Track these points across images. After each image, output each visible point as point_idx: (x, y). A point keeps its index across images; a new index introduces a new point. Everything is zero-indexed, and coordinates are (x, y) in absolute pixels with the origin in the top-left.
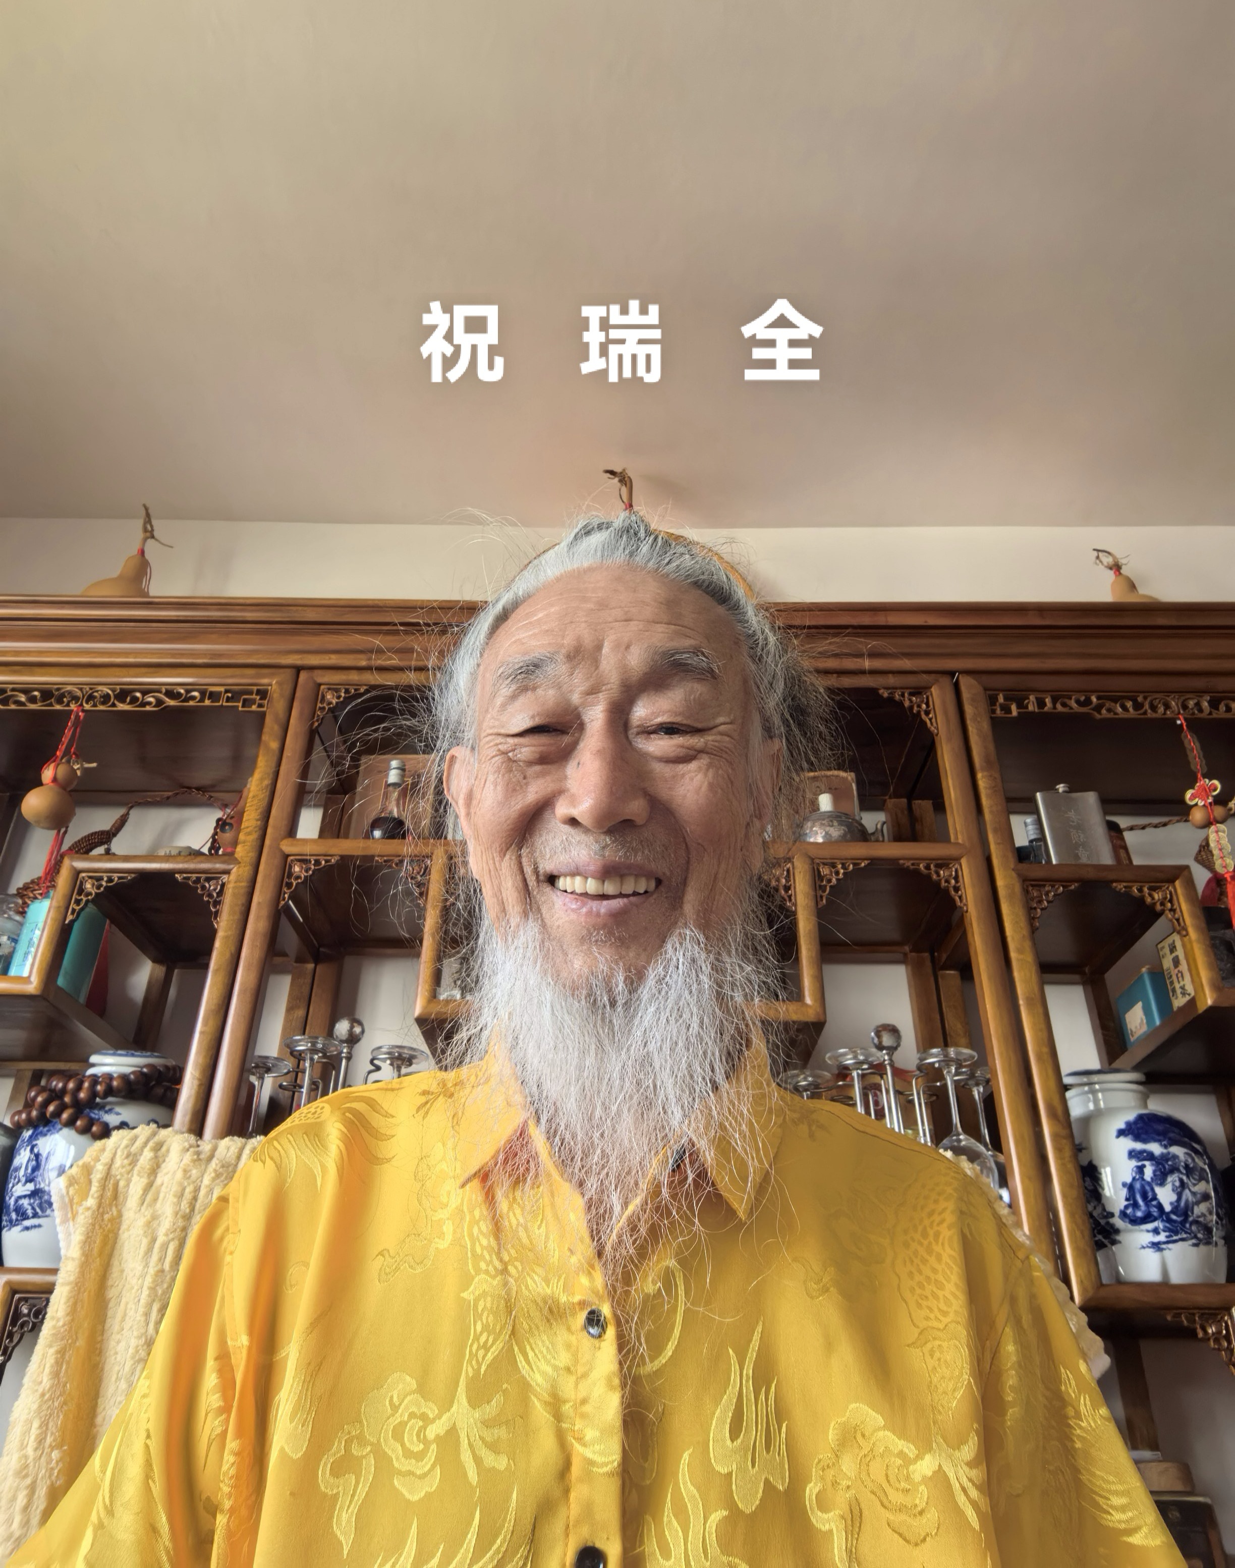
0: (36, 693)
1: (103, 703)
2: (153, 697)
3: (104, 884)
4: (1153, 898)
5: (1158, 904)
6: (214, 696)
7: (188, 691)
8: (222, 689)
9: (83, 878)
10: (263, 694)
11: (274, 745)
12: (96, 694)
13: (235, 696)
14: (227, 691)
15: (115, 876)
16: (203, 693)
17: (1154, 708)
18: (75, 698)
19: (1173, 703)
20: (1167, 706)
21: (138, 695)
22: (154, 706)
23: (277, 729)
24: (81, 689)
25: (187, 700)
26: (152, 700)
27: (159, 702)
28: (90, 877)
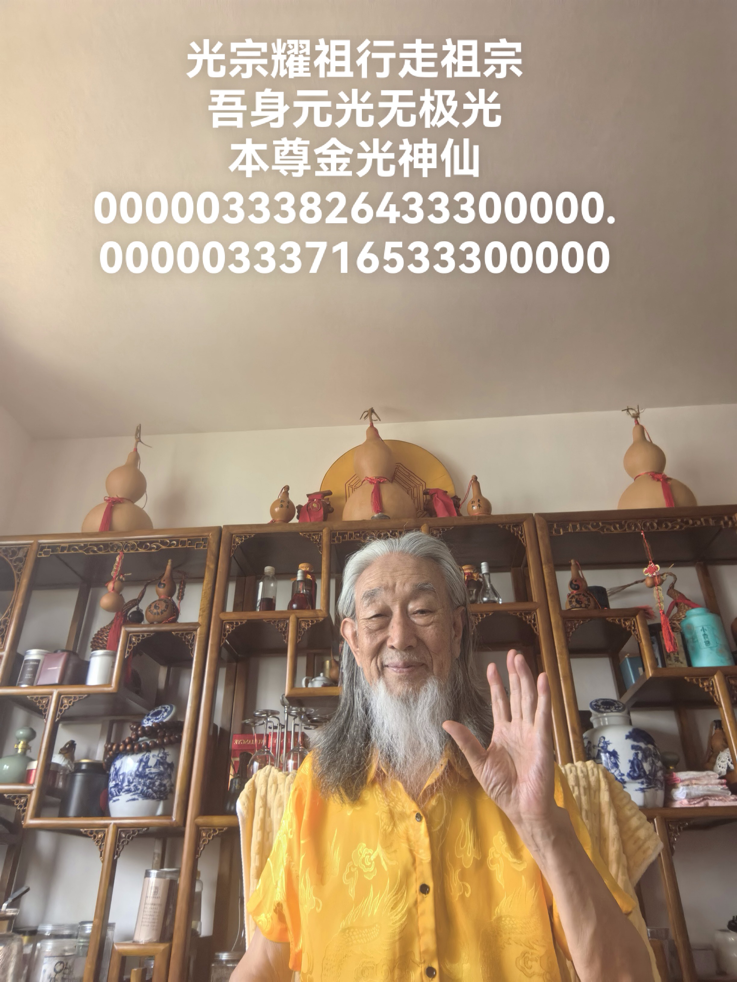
0: (102, 546)
1: (132, 549)
2: (154, 545)
3: (141, 638)
4: (625, 625)
5: (628, 627)
6: (183, 543)
7: (171, 541)
8: (186, 539)
9: (131, 636)
10: (205, 540)
11: (212, 566)
12: (129, 545)
13: (192, 541)
14: (189, 540)
15: (145, 634)
16: (178, 541)
17: (629, 527)
18: (119, 547)
19: (639, 525)
20: (636, 526)
21: (148, 544)
22: (156, 549)
23: (212, 558)
24: (122, 543)
25: (170, 545)
26: (155, 546)
27: (158, 547)
28: (134, 635)
